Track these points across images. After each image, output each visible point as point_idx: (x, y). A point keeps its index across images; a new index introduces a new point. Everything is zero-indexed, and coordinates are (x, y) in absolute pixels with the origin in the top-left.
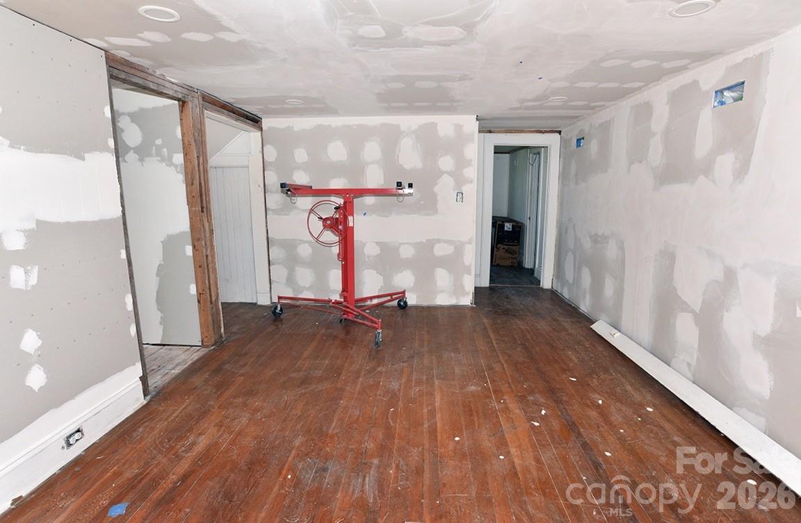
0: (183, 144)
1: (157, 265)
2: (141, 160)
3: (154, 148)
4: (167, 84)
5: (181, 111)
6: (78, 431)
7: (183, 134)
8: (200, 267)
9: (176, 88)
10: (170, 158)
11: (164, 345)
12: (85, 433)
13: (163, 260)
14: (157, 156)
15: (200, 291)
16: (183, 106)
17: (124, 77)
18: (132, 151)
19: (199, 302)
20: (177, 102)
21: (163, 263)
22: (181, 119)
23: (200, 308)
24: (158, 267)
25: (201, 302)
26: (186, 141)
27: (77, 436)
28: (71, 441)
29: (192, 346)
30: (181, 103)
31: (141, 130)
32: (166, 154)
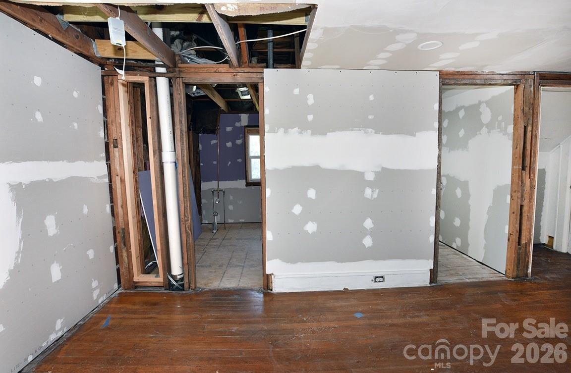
0: (514, 117)
1: (488, 206)
2: (489, 132)
3: (497, 123)
4: (496, 77)
5: (515, 93)
6: (382, 277)
7: (515, 110)
8: (513, 213)
9: (505, 77)
10: (506, 128)
11: (483, 264)
12: (385, 280)
13: (492, 203)
14: (498, 128)
15: (511, 232)
16: (517, 89)
17: (454, 83)
18: (485, 126)
19: (509, 240)
20: (513, 86)
21: (492, 205)
22: (515, 99)
23: (508, 245)
24: (489, 208)
25: (510, 240)
26: (516, 115)
27: (381, 279)
28: (377, 280)
29: (499, 272)
30: (516, 87)
31: (491, 112)
32: (504, 126)
